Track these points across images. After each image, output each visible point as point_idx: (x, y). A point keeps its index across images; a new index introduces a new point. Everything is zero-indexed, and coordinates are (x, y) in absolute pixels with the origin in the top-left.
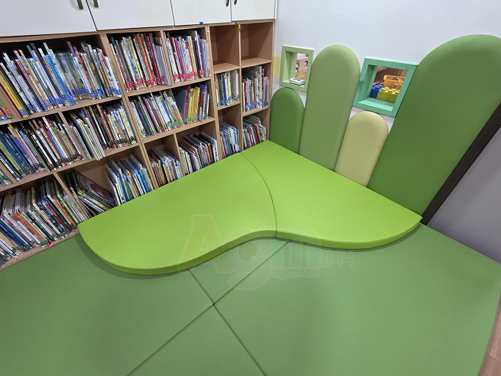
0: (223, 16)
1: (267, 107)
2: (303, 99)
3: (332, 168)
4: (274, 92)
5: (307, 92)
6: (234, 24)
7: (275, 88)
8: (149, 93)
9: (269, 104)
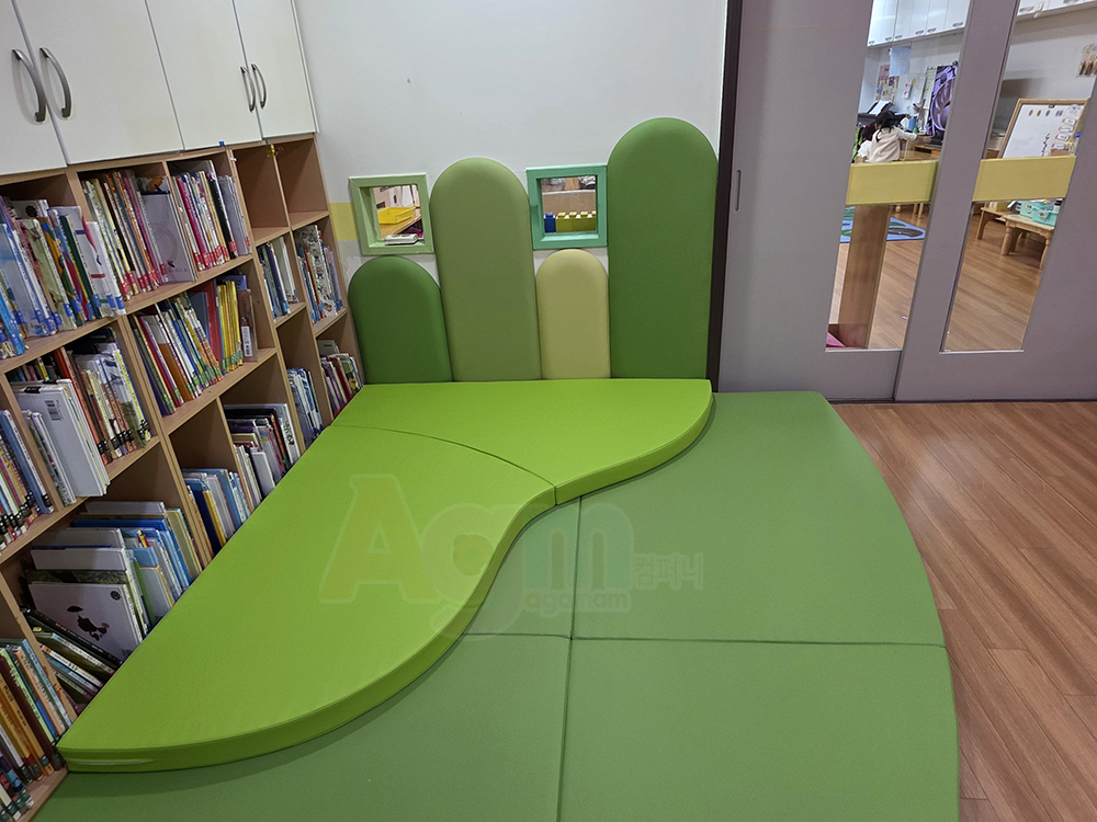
0: (246, 132)
1: (343, 310)
2: (430, 267)
3: (538, 376)
4: (348, 276)
5: (436, 252)
6: (264, 143)
7: (351, 265)
8: (154, 305)
9: (345, 303)
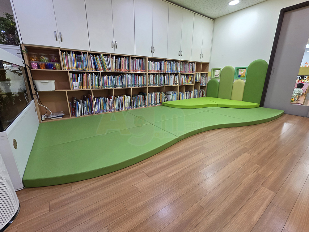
0: (199, 61)
2: (219, 81)
3: (230, 99)
4: (208, 81)
6: (201, 62)
8: (183, 74)
9: (207, 85)
